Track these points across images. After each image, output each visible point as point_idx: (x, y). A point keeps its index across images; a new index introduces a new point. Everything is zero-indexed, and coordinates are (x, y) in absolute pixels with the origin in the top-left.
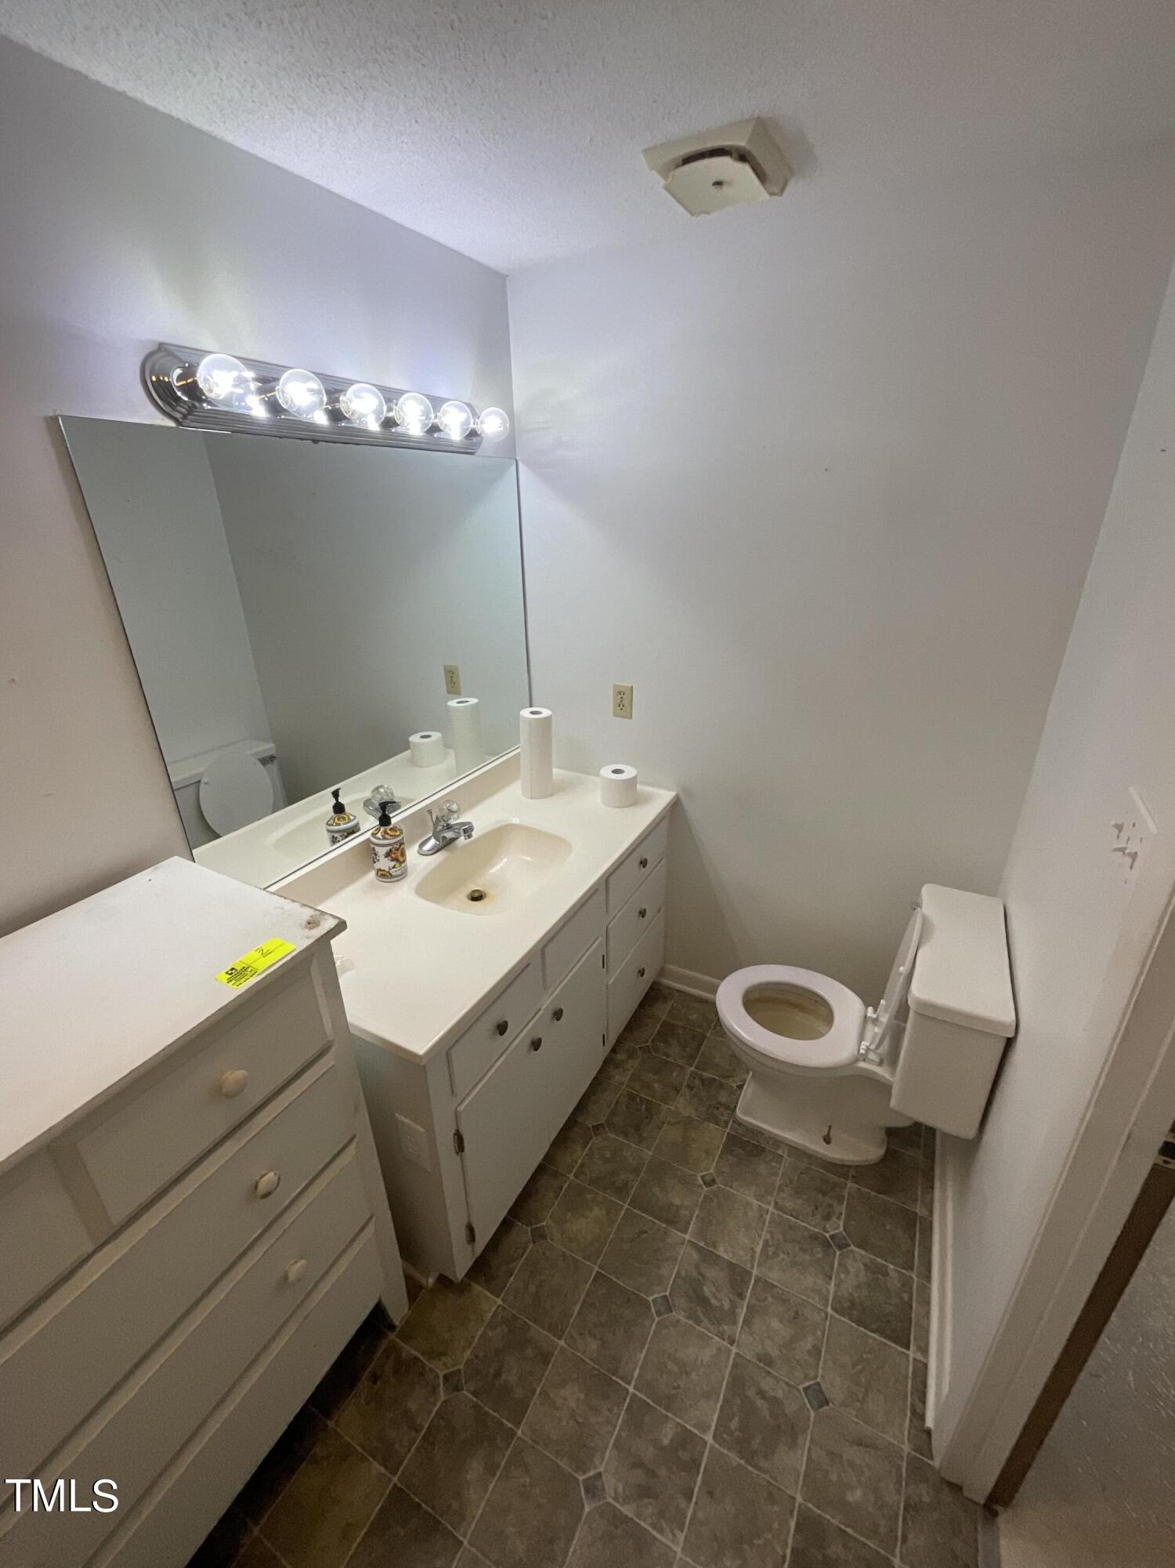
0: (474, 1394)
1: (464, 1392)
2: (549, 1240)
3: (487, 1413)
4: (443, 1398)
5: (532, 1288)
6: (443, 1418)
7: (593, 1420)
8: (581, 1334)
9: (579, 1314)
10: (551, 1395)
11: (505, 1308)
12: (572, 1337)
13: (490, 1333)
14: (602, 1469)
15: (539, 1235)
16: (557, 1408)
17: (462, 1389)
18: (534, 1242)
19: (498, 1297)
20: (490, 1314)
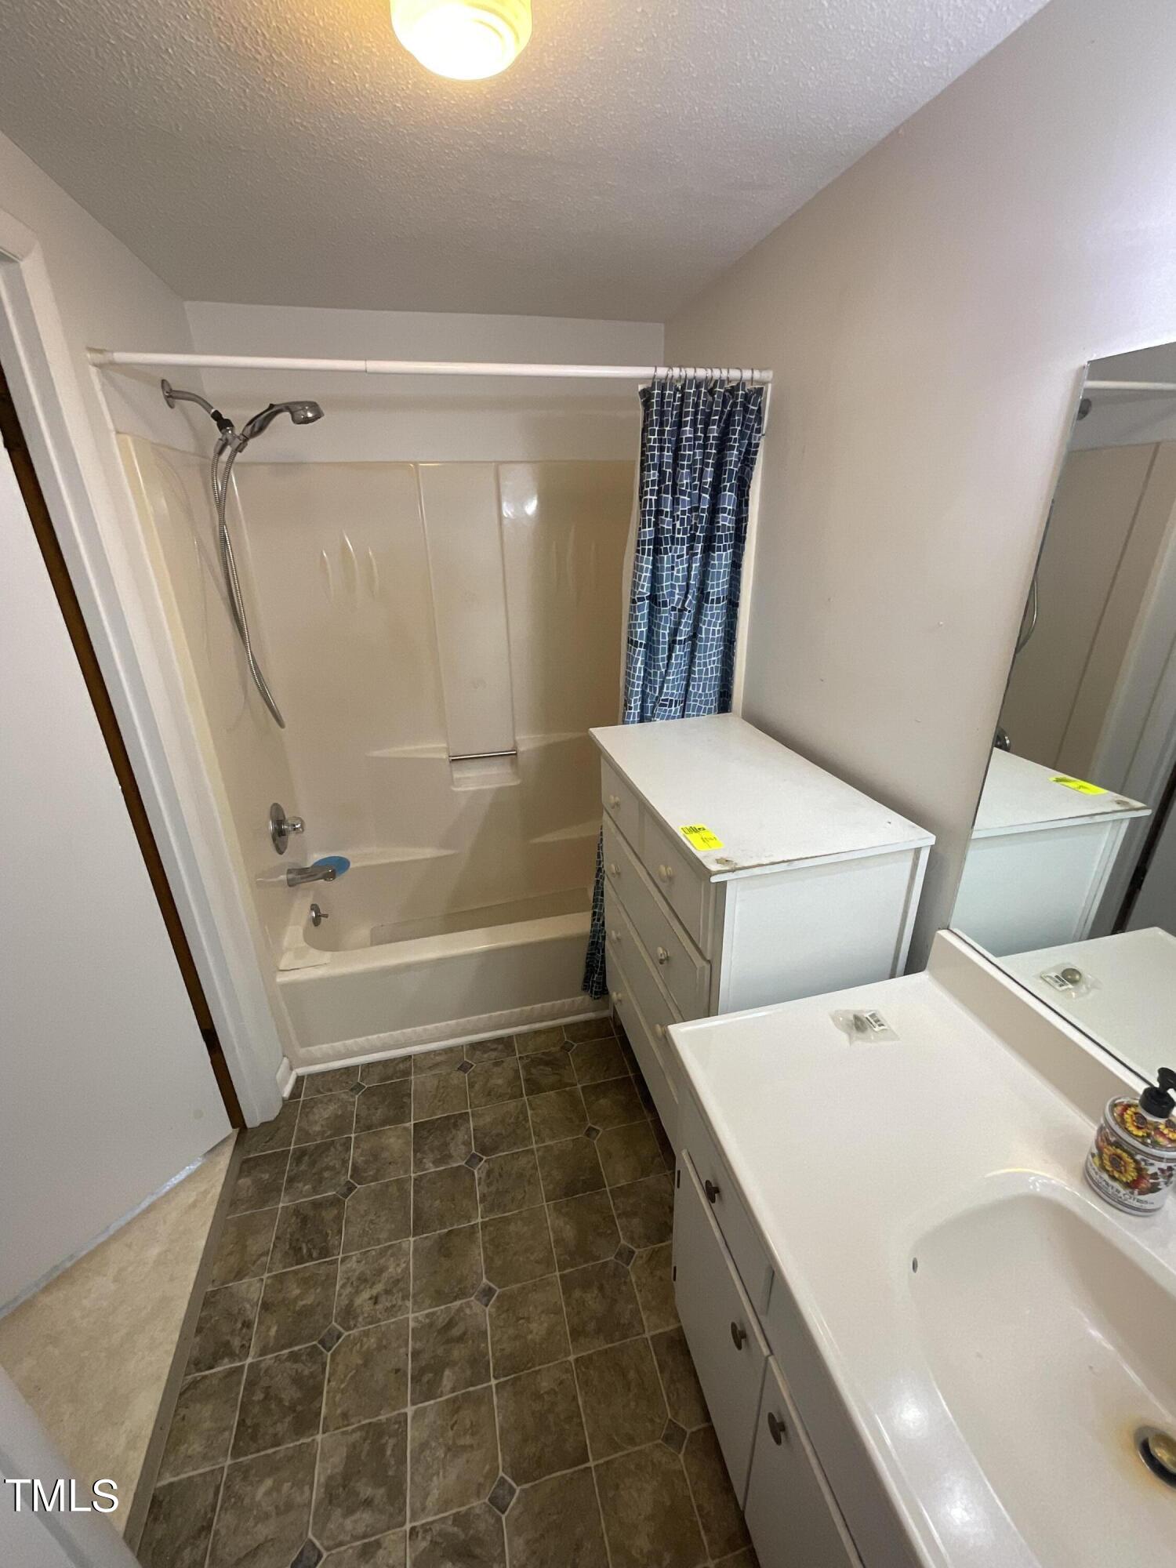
0: (605, 1264)
1: (613, 1258)
2: (660, 1441)
3: (586, 1262)
4: (623, 1242)
5: (632, 1375)
6: (611, 1234)
7: (511, 1331)
8: (561, 1383)
9: (575, 1398)
10: (552, 1315)
11: (639, 1334)
12: (567, 1371)
13: (630, 1306)
14: (487, 1310)
15: (673, 1436)
16: (543, 1312)
17: (615, 1258)
18: (670, 1420)
19: (652, 1337)
20: (644, 1318)
